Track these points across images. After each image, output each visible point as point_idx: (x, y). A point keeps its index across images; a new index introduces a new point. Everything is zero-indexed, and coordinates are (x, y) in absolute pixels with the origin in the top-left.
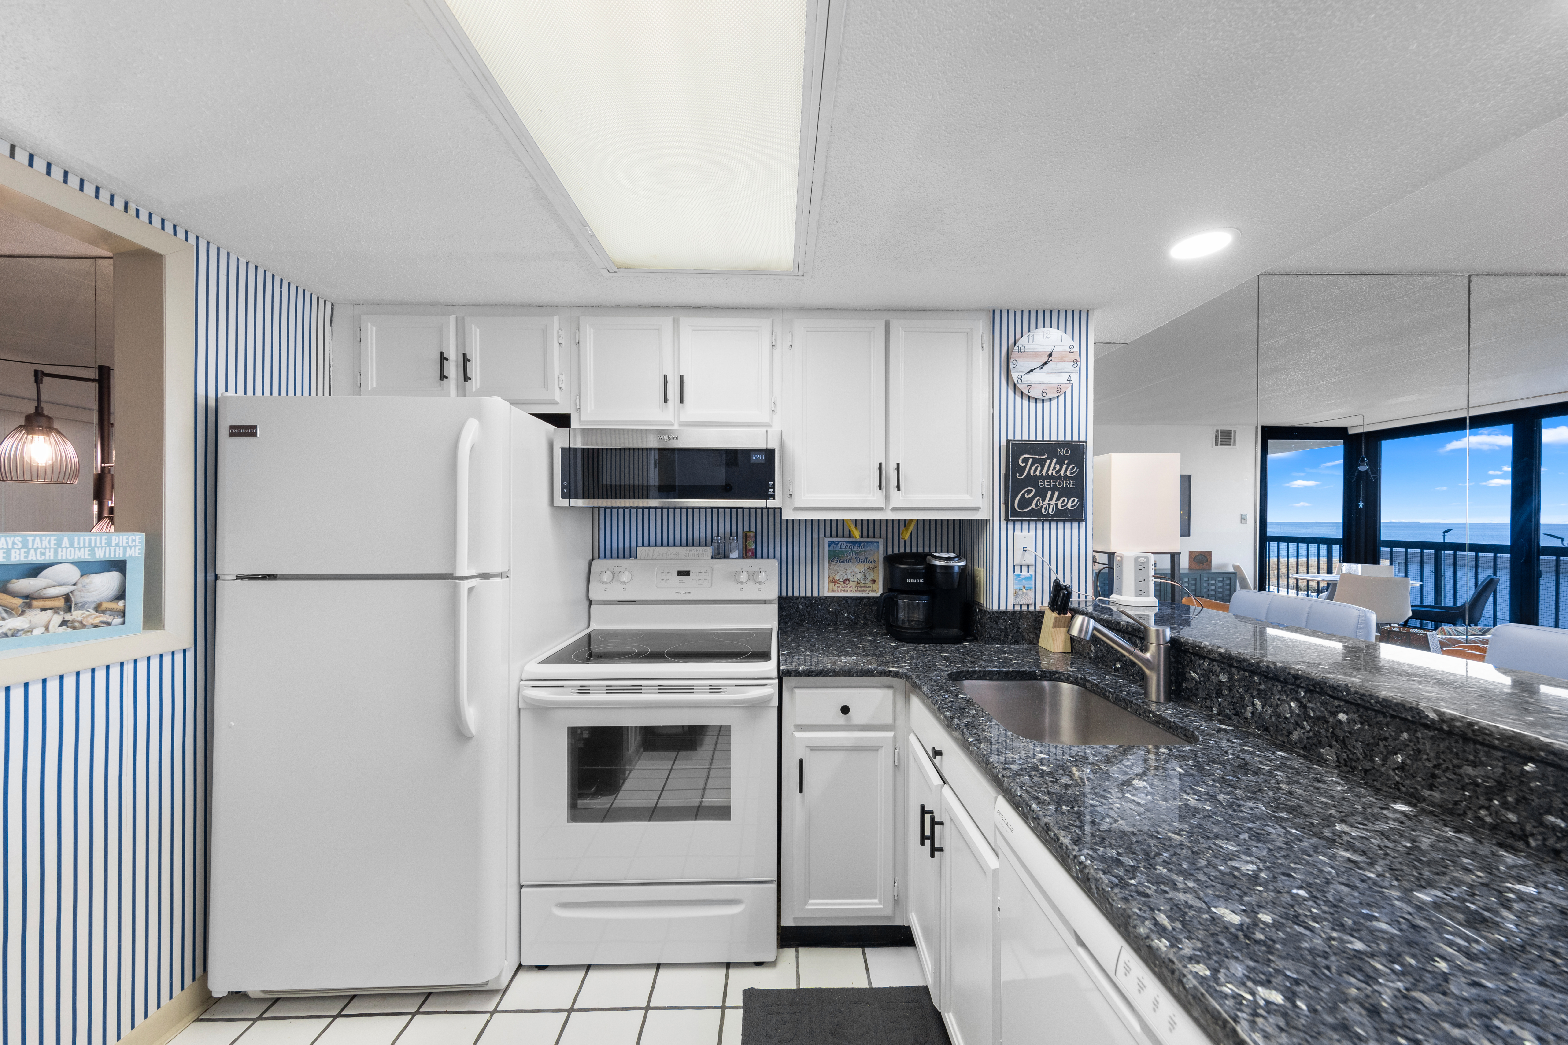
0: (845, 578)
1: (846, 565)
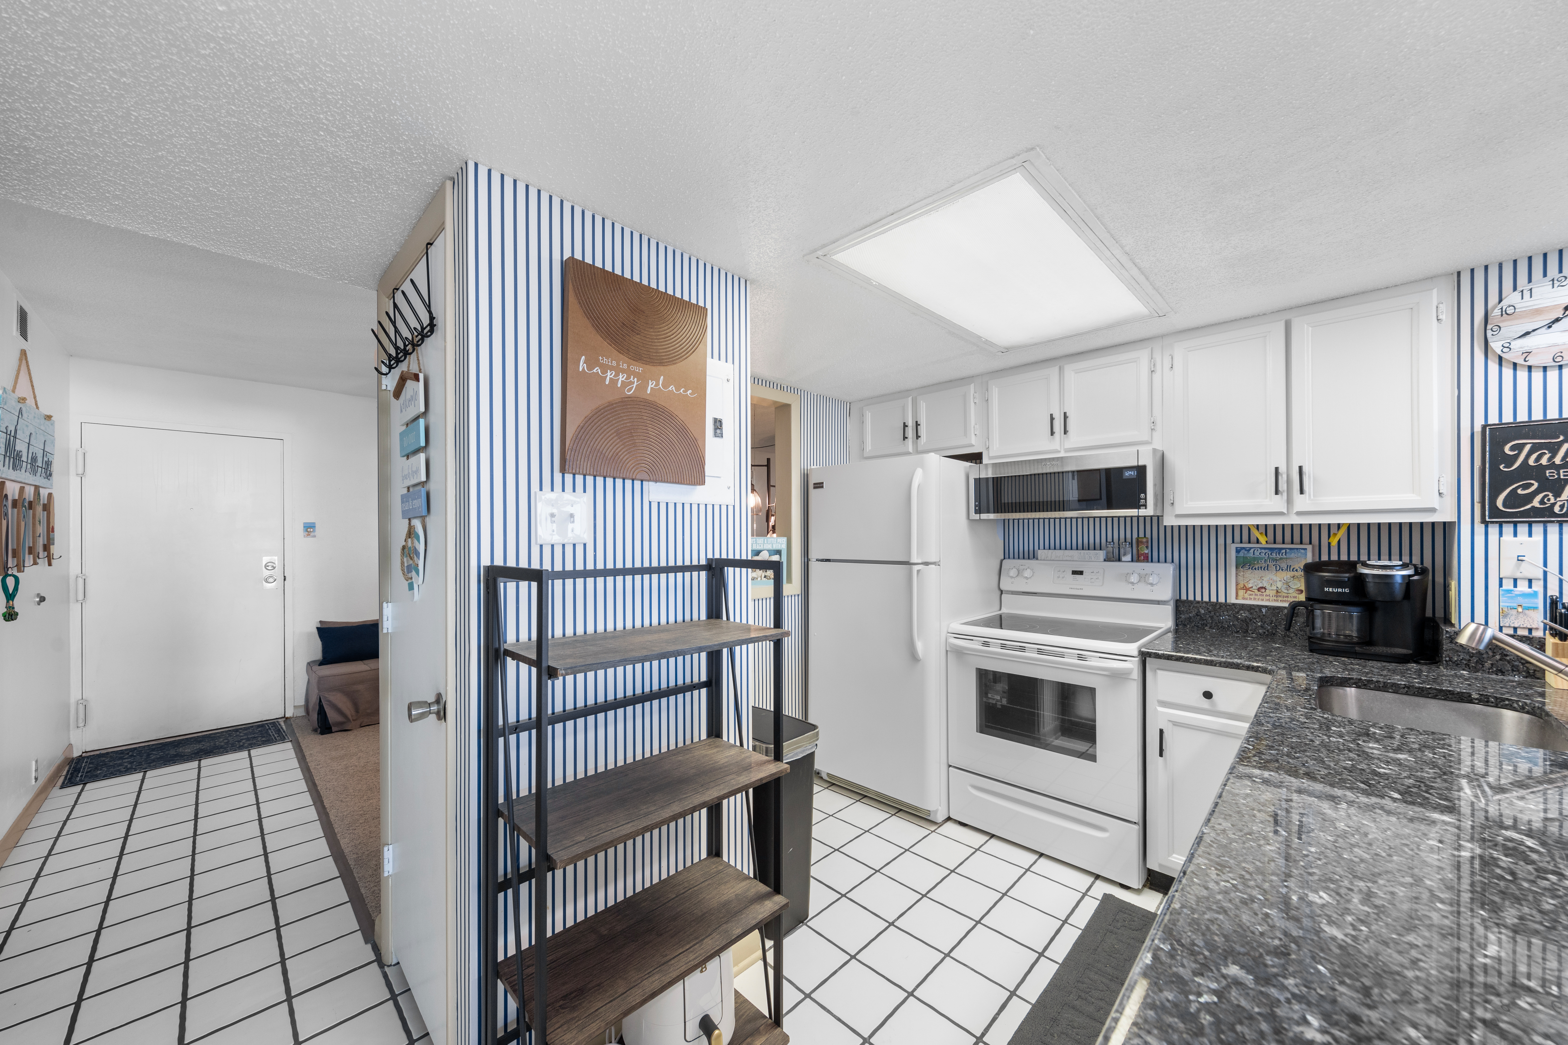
0: (1260, 585)
1: (1260, 573)
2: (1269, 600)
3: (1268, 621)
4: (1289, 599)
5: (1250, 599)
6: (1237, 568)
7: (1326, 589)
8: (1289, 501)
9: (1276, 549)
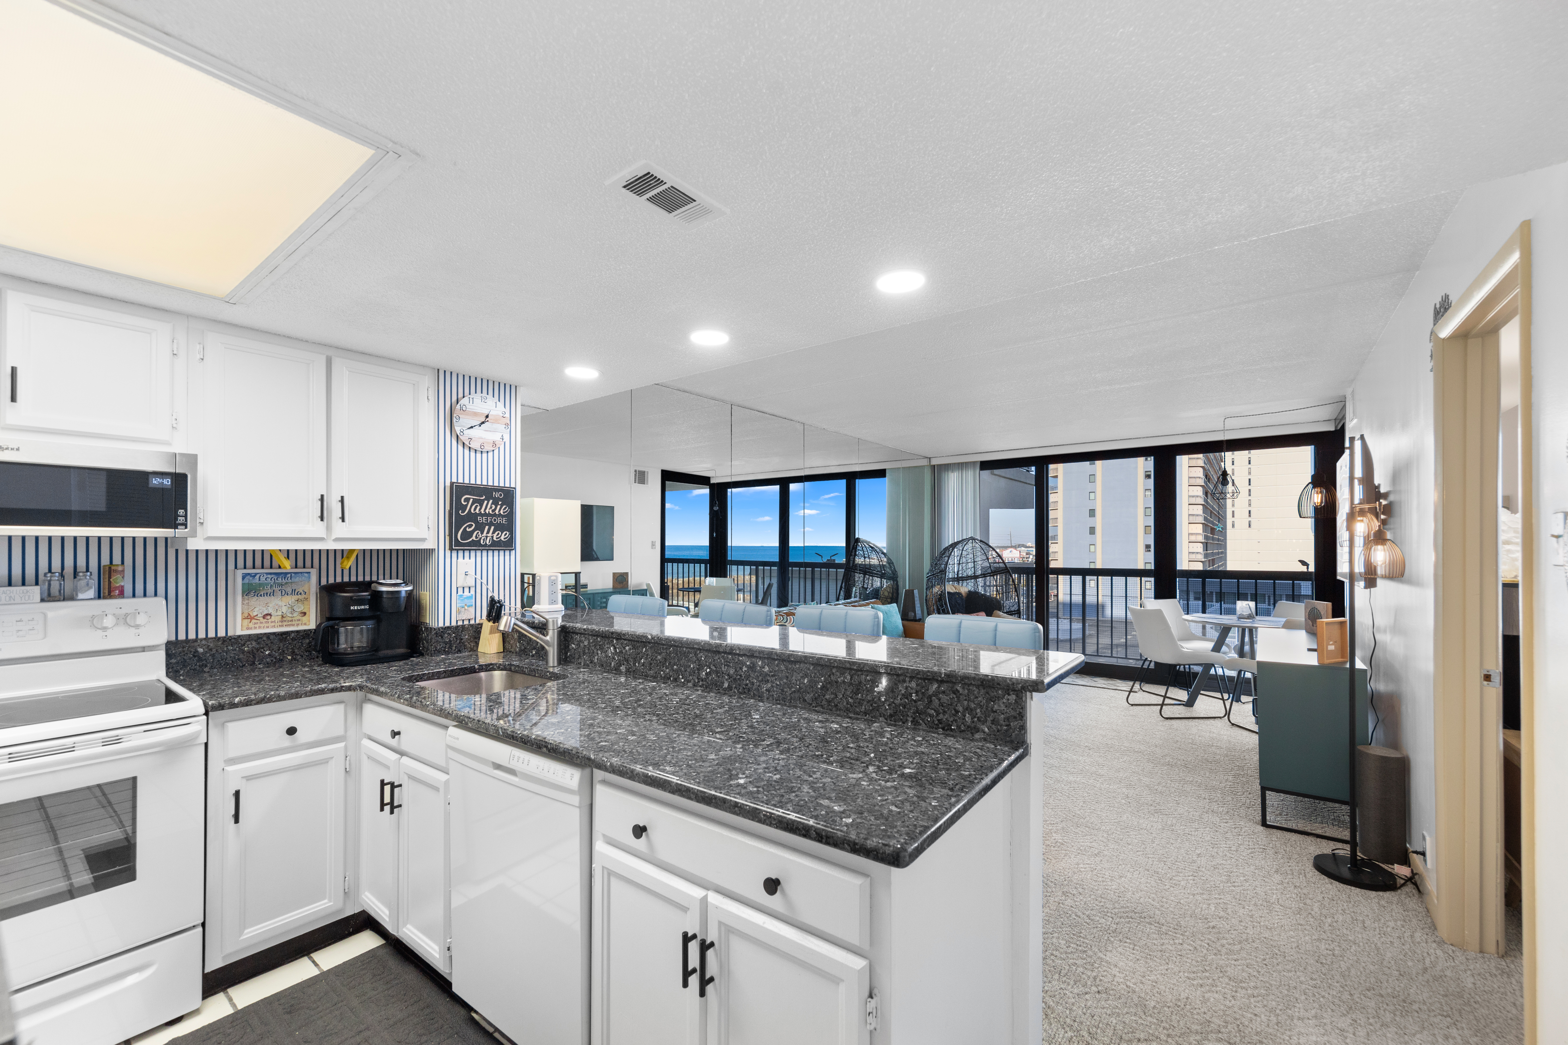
0: (266, 612)
1: (266, 599)
2: (274, 626)
3: (275, 647)
4: (293, 623)
5: (255, 628)
6: (243, 596)
7: (352, 608)
8: (329, 528)
9: (282, 573)
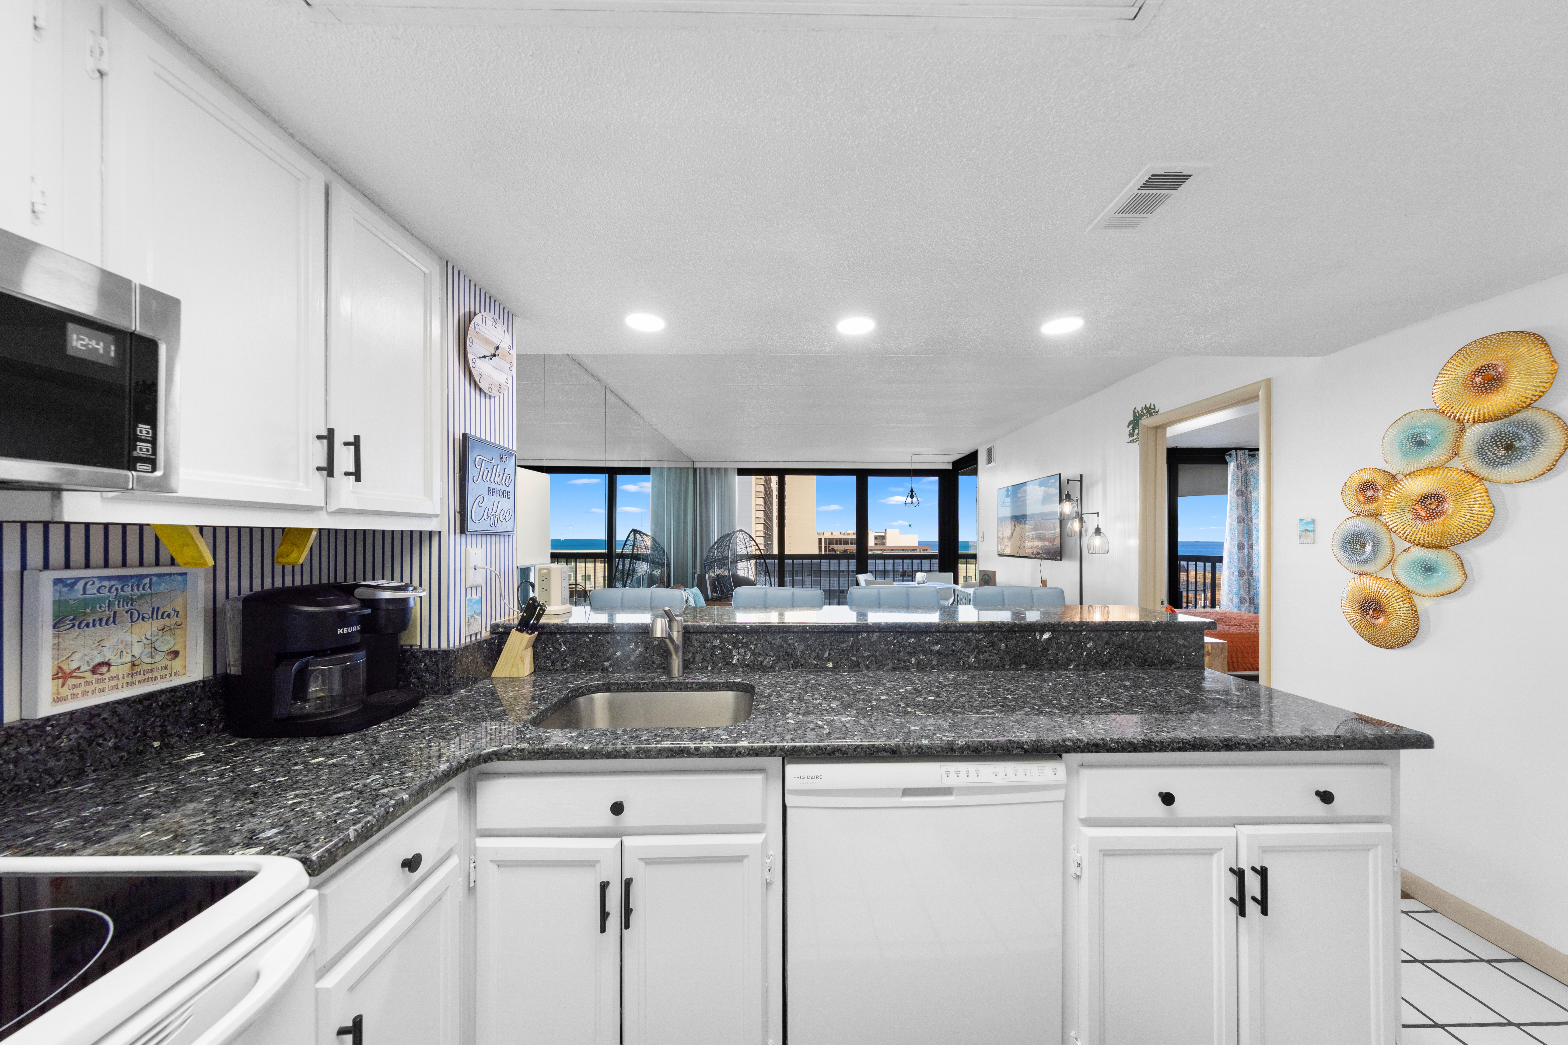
0: (98, 660)
1: (100, 631)
2: (116, 687)
3: (128, 730)
4: (155, 674)
5: (74, 696)
6: (55, 629)
8: (327, 491)
9: (132, 577)
